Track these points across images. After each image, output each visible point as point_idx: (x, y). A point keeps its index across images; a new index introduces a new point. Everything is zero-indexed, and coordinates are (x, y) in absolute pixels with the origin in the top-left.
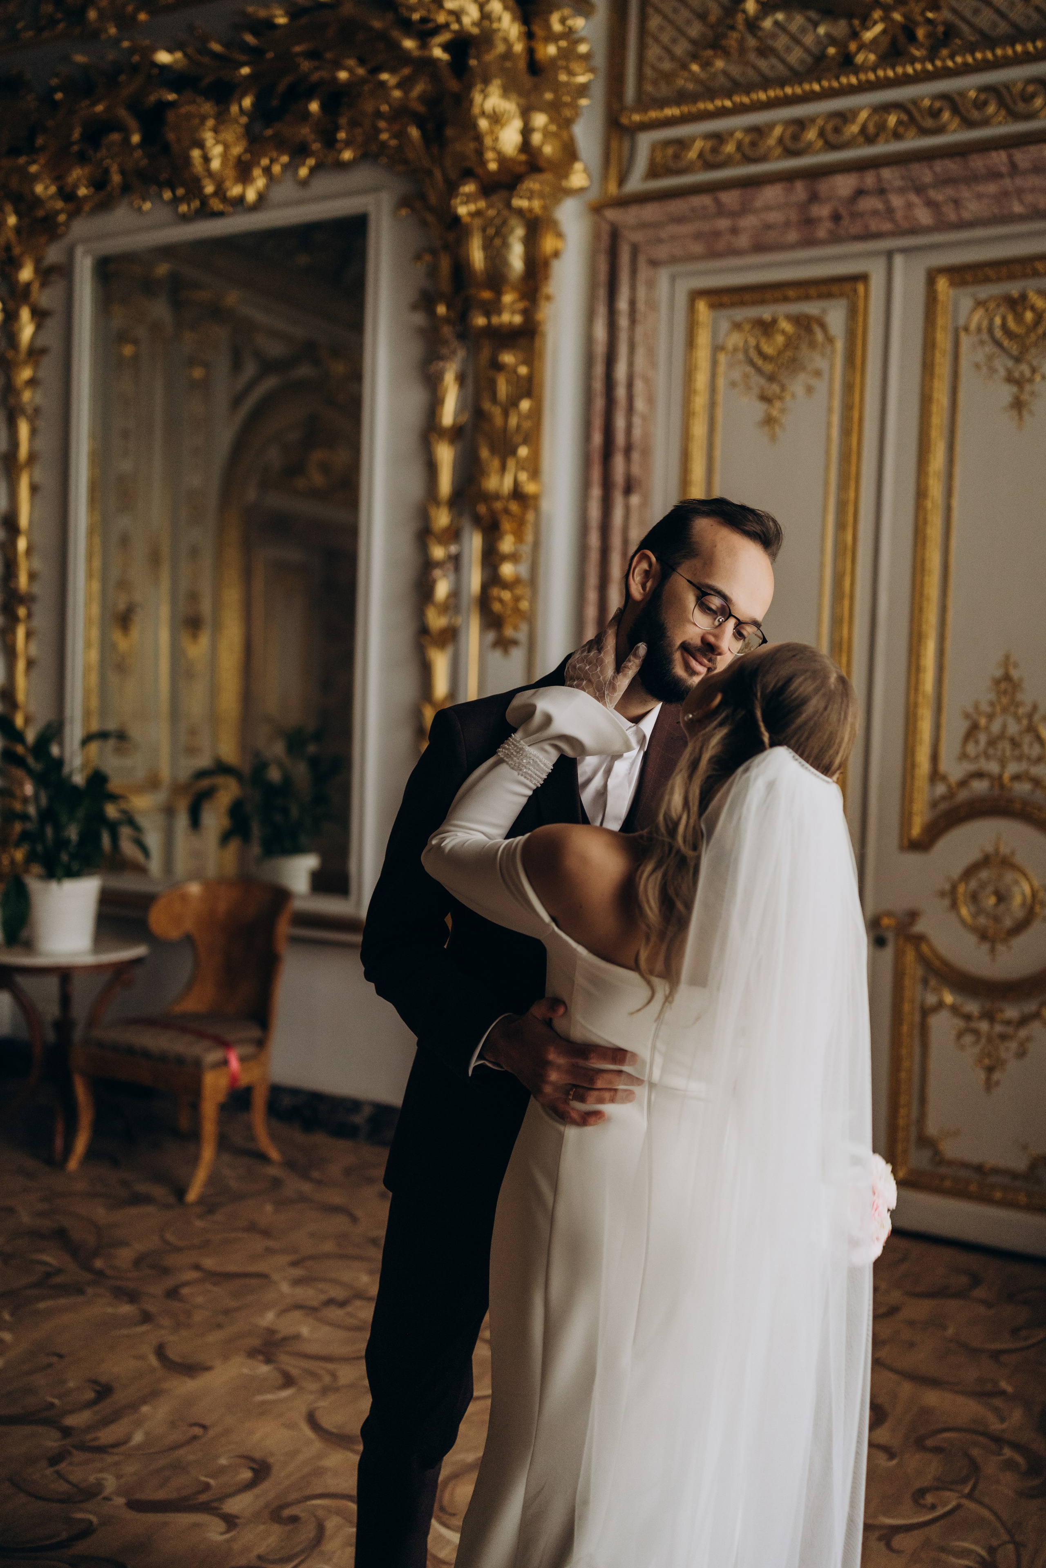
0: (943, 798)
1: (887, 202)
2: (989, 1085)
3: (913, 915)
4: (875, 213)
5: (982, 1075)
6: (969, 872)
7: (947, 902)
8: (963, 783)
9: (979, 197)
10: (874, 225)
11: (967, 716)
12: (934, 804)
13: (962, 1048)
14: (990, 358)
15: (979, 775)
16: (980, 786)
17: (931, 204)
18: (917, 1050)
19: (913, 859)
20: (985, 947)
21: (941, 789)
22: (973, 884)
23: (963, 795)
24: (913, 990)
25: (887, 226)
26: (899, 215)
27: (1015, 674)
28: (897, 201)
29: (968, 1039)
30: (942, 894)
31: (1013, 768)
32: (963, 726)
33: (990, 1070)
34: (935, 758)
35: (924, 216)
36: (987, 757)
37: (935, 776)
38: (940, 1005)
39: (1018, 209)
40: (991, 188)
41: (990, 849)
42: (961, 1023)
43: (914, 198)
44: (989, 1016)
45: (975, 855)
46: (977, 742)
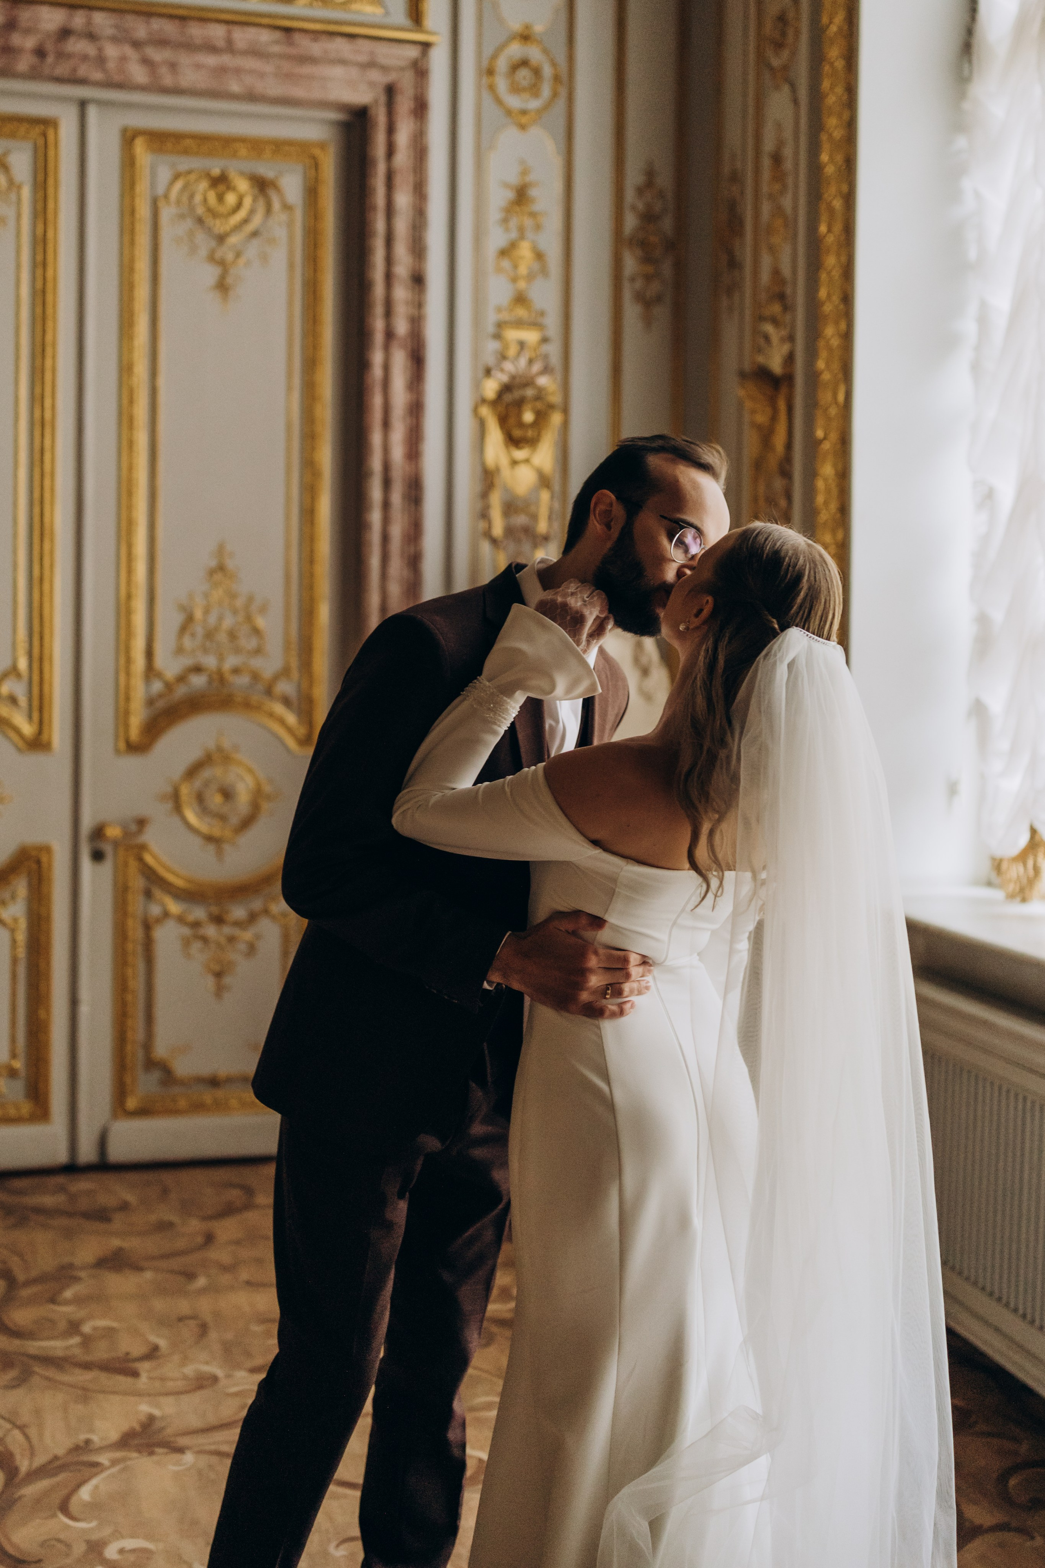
0: (160, 696)
1: (100, 50)
2: (220, 991)
3: (141, 823)
4: (85, 58)
5: (210, 982)
6: (192, 772)
7: (169, 805)
8: (181, 679)
9: (198, 66)
10: (83, 71)
11: (182, 608)
12: (150, 702)
13: (188, 956)
14: (191, 234)
15: (197, 669)
16: (198, 681)
17: (146, 61)
18: (141, 966)
19: (133, 762)
20: (211, 848)
21: (157, 686)
22: (198, 783)
23: (181, 691)
24: (136, 904)
25: (98, 76)
26: (111, 65)
27: (230, 564)
28: (111, 51)
29: (197, 945)
30: (163, 798)
31: (231, 661)
32: (178, 619)
33: (219, 975)
34: (149, 653)
35: (138, 74)
36: (206, 651)
37: (150, 670)
38: (166, 914)
39: (235, 87)
40: (211, 60)
41: (211, 745)
42: (186, 931)
43: (129, 51)
44: (218, 920)
45: (195, 754)
46: (193, 635)
